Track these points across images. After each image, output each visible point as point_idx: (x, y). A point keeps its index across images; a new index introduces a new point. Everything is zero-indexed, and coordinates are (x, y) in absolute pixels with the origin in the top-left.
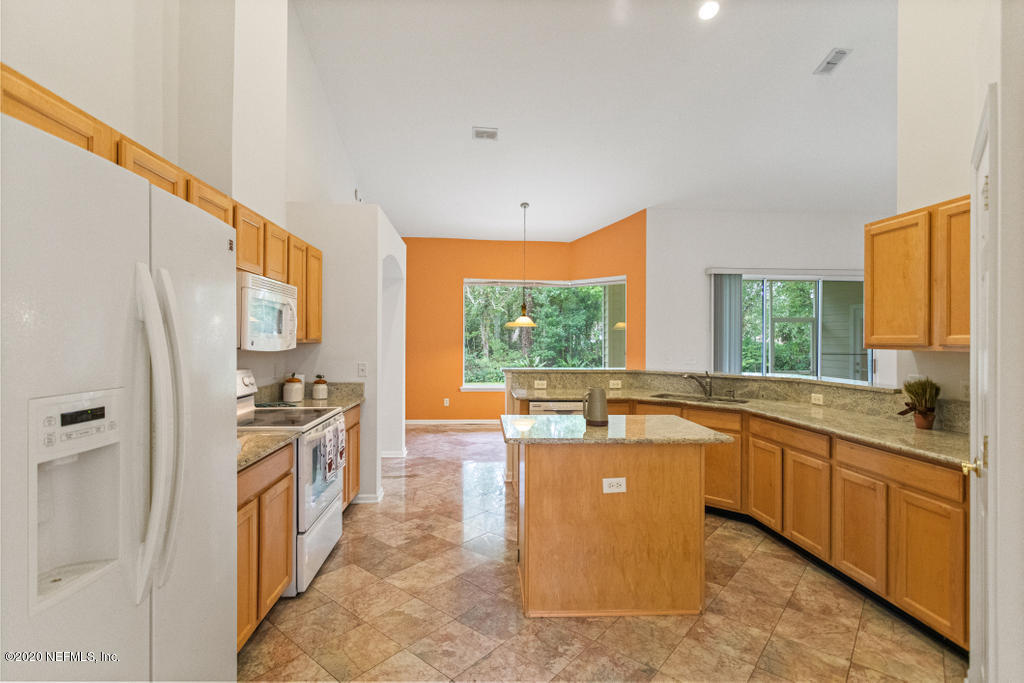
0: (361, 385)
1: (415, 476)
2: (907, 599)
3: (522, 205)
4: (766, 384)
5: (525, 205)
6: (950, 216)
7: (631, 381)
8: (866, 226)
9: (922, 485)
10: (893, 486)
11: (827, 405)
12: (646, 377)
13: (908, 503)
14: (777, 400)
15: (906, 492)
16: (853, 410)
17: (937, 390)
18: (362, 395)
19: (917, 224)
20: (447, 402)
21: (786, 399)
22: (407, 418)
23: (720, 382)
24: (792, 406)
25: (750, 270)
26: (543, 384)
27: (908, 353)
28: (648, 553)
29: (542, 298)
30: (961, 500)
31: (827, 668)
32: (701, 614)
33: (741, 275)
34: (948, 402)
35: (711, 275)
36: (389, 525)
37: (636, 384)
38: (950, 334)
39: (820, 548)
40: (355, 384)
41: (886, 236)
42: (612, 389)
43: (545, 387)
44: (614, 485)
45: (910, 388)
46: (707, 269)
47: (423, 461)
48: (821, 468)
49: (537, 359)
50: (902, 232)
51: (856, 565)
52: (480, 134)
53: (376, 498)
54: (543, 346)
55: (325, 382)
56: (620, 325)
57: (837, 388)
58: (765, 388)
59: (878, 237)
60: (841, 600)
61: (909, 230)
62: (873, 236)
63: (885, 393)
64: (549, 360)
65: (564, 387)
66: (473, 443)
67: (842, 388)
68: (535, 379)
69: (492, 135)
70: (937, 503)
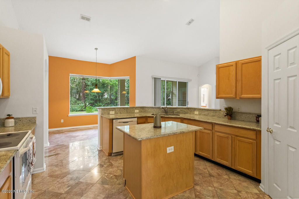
0: (35, 118)
1: (58, 154)
2: (238, 167)
3: (95, 49)
4: (182, 109)
5: (96, 49)
6: (242, 64)
7: (141, 110)
8: (216, 65)
9: (242, 135)
10: (233, 136)
11: (199, 114)
12: (146, 108)
13: (239, 141)
14: (185, 114)
15: (238, 138)
16: (207, 116)
17: (233, 109)
18: (35, 122)
19: (232, 65)
20: (62, 121)
21: (187, 113)
22: (49, 128)
23: (169, 109)
24: (192, 115)
25: (164, 77)
26: (113, 112)
27: (223, 100)
28: (180, 171)
29: (89, 83)
30: (256, 139)
31: (234, 195)
32: (194, 187)
33: (160, 78)
34: (235, 112)
35: (153, 78)
36: (56, 182)
37: (143, 111)
38: (242, 95)
39: (209, 156)
40: (31, 118)
41: (222, 68)
42: (136, 113)
43: (114, 113)
44: (170, 150)
45: (226, 109)
46: (152, 76)
47: (58, 147)
48: (209, 133)
49: (88, 104)
50: (228, 67)
51: (221, 159)
52: (83, 18)
53: (44, 169)
54: (89, 99)
55: (13, 118)
56: (124, 92)
57: (203, 110)
58: (182, 111)
59: (221, 69)
60: (219, 170)
61: (230, 67)
62: (219, 68)
63: (217, 111)
64: (91, 104)
65: (121, 113)
66: (78, 136)
67: (204, 110)
68: (110, 111)
69: (88, 19)
70: (248, 140)
